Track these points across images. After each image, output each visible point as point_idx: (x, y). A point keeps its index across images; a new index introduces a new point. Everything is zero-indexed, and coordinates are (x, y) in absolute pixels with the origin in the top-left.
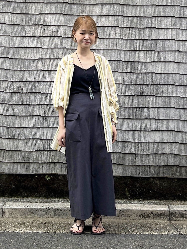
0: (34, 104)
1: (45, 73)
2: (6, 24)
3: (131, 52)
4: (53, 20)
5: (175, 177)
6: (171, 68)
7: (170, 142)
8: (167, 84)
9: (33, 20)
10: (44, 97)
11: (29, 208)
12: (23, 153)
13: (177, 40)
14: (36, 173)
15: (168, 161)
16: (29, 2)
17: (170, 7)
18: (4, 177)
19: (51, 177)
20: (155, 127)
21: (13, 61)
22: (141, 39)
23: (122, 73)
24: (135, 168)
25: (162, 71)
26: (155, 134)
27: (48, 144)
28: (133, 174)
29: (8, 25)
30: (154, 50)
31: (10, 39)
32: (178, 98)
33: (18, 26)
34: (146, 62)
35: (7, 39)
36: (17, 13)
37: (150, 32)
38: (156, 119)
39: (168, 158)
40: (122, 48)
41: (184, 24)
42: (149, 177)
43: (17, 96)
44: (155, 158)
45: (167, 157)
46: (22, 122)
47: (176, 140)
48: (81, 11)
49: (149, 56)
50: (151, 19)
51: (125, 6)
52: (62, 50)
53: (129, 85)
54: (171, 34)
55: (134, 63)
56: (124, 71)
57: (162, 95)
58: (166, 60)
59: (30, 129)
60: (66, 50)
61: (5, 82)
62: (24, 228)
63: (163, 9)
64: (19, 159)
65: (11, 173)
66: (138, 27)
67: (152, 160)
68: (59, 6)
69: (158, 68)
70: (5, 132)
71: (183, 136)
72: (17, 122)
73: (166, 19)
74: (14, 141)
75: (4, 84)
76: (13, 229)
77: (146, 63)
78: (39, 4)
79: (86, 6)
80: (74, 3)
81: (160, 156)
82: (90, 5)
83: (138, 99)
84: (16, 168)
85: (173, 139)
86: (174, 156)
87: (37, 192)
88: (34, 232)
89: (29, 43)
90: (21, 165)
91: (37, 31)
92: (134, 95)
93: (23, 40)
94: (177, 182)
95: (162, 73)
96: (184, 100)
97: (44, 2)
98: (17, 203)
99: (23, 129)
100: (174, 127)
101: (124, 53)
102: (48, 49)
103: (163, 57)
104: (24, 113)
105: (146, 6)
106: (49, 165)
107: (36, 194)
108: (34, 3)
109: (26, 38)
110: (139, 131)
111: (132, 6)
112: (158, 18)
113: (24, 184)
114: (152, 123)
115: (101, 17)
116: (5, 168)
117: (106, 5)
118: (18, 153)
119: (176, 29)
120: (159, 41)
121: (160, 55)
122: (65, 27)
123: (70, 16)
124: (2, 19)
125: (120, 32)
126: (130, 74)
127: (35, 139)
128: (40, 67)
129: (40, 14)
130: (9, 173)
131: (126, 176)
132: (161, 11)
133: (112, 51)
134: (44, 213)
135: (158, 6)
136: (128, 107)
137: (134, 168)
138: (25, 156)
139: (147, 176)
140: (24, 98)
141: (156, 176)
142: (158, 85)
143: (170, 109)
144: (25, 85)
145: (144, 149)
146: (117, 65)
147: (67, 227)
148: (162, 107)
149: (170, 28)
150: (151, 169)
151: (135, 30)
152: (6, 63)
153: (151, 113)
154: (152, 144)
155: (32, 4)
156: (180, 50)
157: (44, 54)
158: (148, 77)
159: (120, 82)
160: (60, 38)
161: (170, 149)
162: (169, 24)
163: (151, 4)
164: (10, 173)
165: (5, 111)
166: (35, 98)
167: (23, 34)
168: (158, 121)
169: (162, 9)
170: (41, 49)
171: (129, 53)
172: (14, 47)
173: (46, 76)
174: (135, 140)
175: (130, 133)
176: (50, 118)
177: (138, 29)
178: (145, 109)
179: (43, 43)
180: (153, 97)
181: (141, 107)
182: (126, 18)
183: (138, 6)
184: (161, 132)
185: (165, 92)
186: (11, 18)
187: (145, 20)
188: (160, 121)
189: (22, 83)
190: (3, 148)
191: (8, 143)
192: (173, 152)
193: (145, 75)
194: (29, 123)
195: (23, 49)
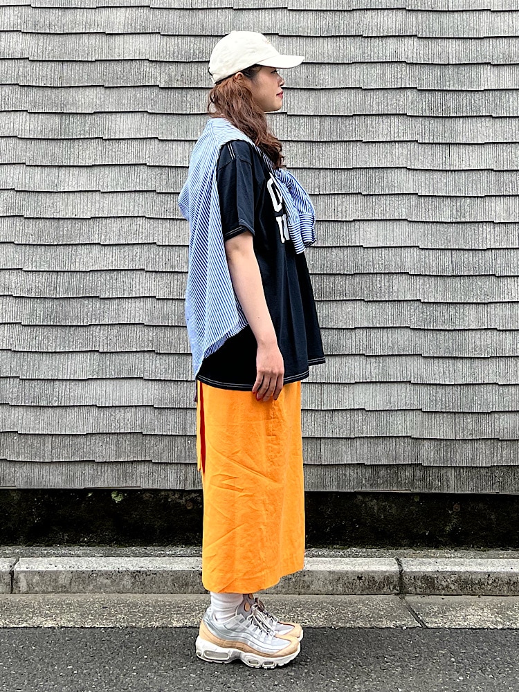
0: (82, 324)
1: (107, 250)
2: (16, 139)
4: (124, 126)
5: (415, 491)
6: (400, 235)
7: (401, 410)
8: (391, 271)
9: (78, 127)
10: (107, 306)
11: (73, 569)
12: (58, 440)
13: (411, 169)
14: (90, 486)
15: (396, 454)
16: (70, 87)
17: (394, 92)
18: (16, 497)
19: (124, 495)
20: (364, 373)
21: (34, 223)
22: (329, 167)
24: (322, 471)
25: (379, 242)
26: (366, 390)
27: (117, 417)
28: (315, 487)
29: (21, 141)
30: (359, 193)
31: (25, 173)
32: (416, 304)
33: (44, 142)
34: (340, 221)
35: (20, 173)
36: (42, 113)
37: (349, 150)
38: (367, 356)
39: (398, 446)
41: (428, 131)
42: (352, 491)
43: (42, 305)
44: (366, 446)
46: (55, 367)
47: (415, 403)
48: (188, 104)
49: (348, 207)
50: (352, 121)
51: (292, 91)
52: (147, 195)
54: (398, 155)
57: (381, 297)
58: (388, 215)
59: (74, 382)
60: (155, 196)
61: (15, 274)
62: (61, 618)
63: (377, 97)
64: (49, 453)
65: (32, 488)
66: (322, 140)
67: (360, 453)
68: (138, 93)
69: (367, 235)
70: (15, 390)
71: (430, 395)
72: (44, 368)
73: (385, 120)
74: (38, 411)
75: (13, 278)
76: (38, 621)
77: (342, 223)
78: (92, 89)
80: (173, 86)
81: (377, 441)
84: (43, 475)
85: (408, 402)
86: (410, 440)
87: (93, 532)
88: (86, 626)
89: (70, 180)
90: (55, 468)
91: (88, 153)
93: (57, 174)
94: (419, 502)
95: (379, 247)
96: (432, 309)
97: (103, 86)
98: (46, 560)
99: (57, 382)
100: (409, 373)
102: (115, 194)
103: (380, 210)
104: (60, 345)
105: (338, 91)
106: (119, 466)
107: (91, 537)
108: (81, 88)
109: (64, 168)
110: (327, 383)
111: (306, 92)
112: (367, 118)
113: (60, 512)
114: (357, 363)
116: (18, 475)
118: (46, 441)
119: (409, 144)
120: (371, 171)
121: (374, 203)
122: (153, 142)
123: (164, 116)
124: (6, 127)
127: (86, 406)
128: (96, 236)
129: (95, 113)
130: (26, 488)
132: (373, 103)
134: (109, 581)
135: (366, 89)
137: (317, 470)
138: (65, 447)
139: (349, 491)
140: (59, 309)
141: (369, 490)
142: (371, 276)
143: (399, 332)
144: (62, 278)
145: (340, 426)
147: (163, 614)
148: (380, 328)
149: (395, 142)
150: (357, 473)
151: (315, 146)
152: (18, 229)
153: (355, 342)
154: (360, 414)
155: (77, 89)
156: (420, 191)
157: (105, 205)
158: (347, 257)
160: (142, 167)
161: (401, 425)
162: (392, 132)
164: (29, 488)
165: (17, 343)
166: (86, 310)
167: (56, 161)
168: (373, 360)
169: (375, 97)
170: (97, 196)
172: (36, 192)
173: (111, 258)
174: (318, 405)
176: (121, 357)
177: (321, 144)
178: (341, 333)
179: (103, 181)
180: (359, 303)
181: (331, 328)
182: (293, 118)
183: (321, 91)
184: (378, 385)
185: (386, 292)
186: (28, 124)
187: (338, 123)
188: (377, 358)
189: (54, 275)
190: (11, 428)
191: (22, 418)
192: (407, 433)
193: (339, 252)
194: (71, 369)
195: (56, 195)
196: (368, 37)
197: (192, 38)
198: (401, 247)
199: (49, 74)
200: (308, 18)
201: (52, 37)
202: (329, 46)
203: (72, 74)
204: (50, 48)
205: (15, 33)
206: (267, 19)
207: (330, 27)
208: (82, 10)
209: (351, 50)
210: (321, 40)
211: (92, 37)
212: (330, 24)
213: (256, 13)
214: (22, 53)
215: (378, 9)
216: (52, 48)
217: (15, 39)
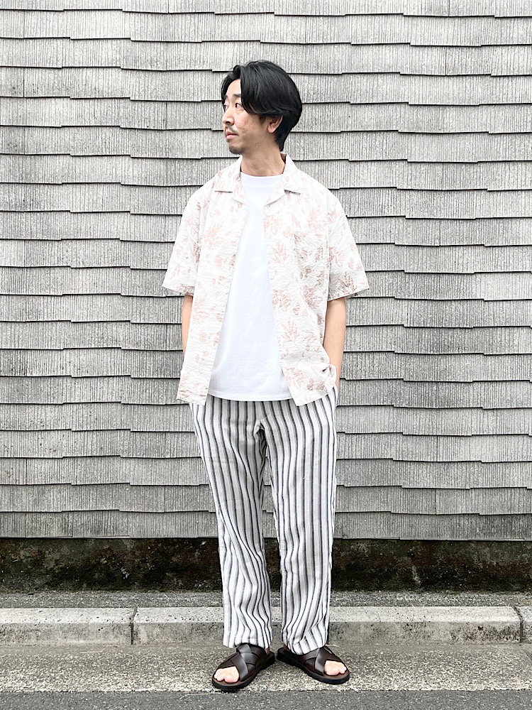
2: (119, 185)
3: (425, 249)
5: (529, 539)
6: (523, 287)
7: (517, 462)
8: (511, 325)
9: (184, 174)
12: (171, 491)
14: (204, 534)
15: (511, 505)
16: (175, 130)
17: (523, 137)
18: (129, 546)
20: (481, 426)
21: (141, 275)
22: (450, 218)
23: (404, 302)
24: (436, 521)
25: (501, 296)
26: (483, 443)
28: (429, 535)
29: (124, 188)
30: (481, 245)
31: (130, 222)
33: (149, 189)
34: (461, 274)
35: (124, 221)
36: (146, 158)
37: (473, 199)
38: (485, 409)
39: (513, 497)
40: (405, 240)
42: (466, 540)
43: (152, 358)
44: (481, 497)
45: (509, 494)
46: (167, 420)
48: (302, 150)
49: (469, 259)
50: (476, 168)
51: (413, 137)
53: (421, 330)
54: (524, 205)
55: (433, 276)
56: (409, 296)
57: (500, 351)
58: (511, 267)
59: (187, 434)
61: (123, 327)
63: (505, 142)
64: (162, 504)
66: (444, 189)
67: (475, 503)
69: (490, 288)
70: (126, 442)
72: (155, 421)
73: (512, 168)
74: (150, 463)
75: (120, 330)
77: (463, 276)
78: (198, 133)
79: (315, 137)
81: (493, 492)
82: (325, 136)
83: (443, 363)
84: (156, 525)
85: (525, 454)
86: (525, 491)
87: (207, 578)
90: (168, 518)
92: (432, 353)
93: (163, 224)
95: (500, 300)
97: (210, 129)
99: (169, 434)
100: (526, 426)
101: (409, 252)
103: (503, 262)
104: (171, 398)
105: (463, 136)
107: (205, 583)
108: (187, 131)
109: (170, 218)
110: (444, 436)
111: (429, 137)
112: (492, 165)
113: (174, 559)
114: (475, 417)
115: (352, 164)
116: (131, 525)
117: (366, 133)
118: (159, 492)
120: (494, 222)
121: (497, 256)
124: (109, 172)
125: (398, 202)
126: (422, 303)
129: (202, 158)
130: (140, 537)
131: (413, 539)
132: (500, 149)
133: (380, 247)
135: (493, 134)
136: (418, 382)
137: (432, 520)
138: (178, 498)
139: (462, 539)
140: (170, 362)
141: (482, 539)
142: (491, 329)
143: (518, 385)
144: (172, 331)
145: (456, 477)
146: (391, 282)
148: (499, 381)
149: (522, 190)
150: (471, 522)
151: (437, 196)
152: (124, 280)
153: (472, 395)
154: (476, 466)
155: (182, 133)
158: (467, 310)
159: (400, 321)
161: (516, 477)
162: (519, 180)
163: (476, 131)
164: (143, 537)
165: (127, 395)
167: (161, 209)
168: (490, 413)
169: (502, 143)
171: (420, 254)
174: (433, 458)
175: (423, 441)
177: (443, 193)
178: (459, 386)
180: (478, 356)
181: (449, 382)
182: (413, 165)
183: (445, 136)
184: (495, 437)
185: (507, 346)
186: (131, 171)
187: (462, 170)
188: (495, 411)
189: (163, 328)
190: (122, 480)
191: (134, 470)
192: (523, 484)
193: (459, 305)
194: (183, 421)
195: (163, 245)
196: (497, 76)
197: (306, 77)
198: (524, 300)
199: (153, 116)
200: (432, 55)
201: (154, 74)
202: (455, 86)
203: (177, 116)
204: (153, 87)
205: (114, 70)
206: (388, 56)
207: (456, 66)
208: (186, 44)
209: (478, 90)
210: (446, 79)
211: (197, 74)
212: (457, 62)
213: (376, 49)
214: (122, 92)
215: (509, 45)
216: (154, 86)
217: (114, 77)
